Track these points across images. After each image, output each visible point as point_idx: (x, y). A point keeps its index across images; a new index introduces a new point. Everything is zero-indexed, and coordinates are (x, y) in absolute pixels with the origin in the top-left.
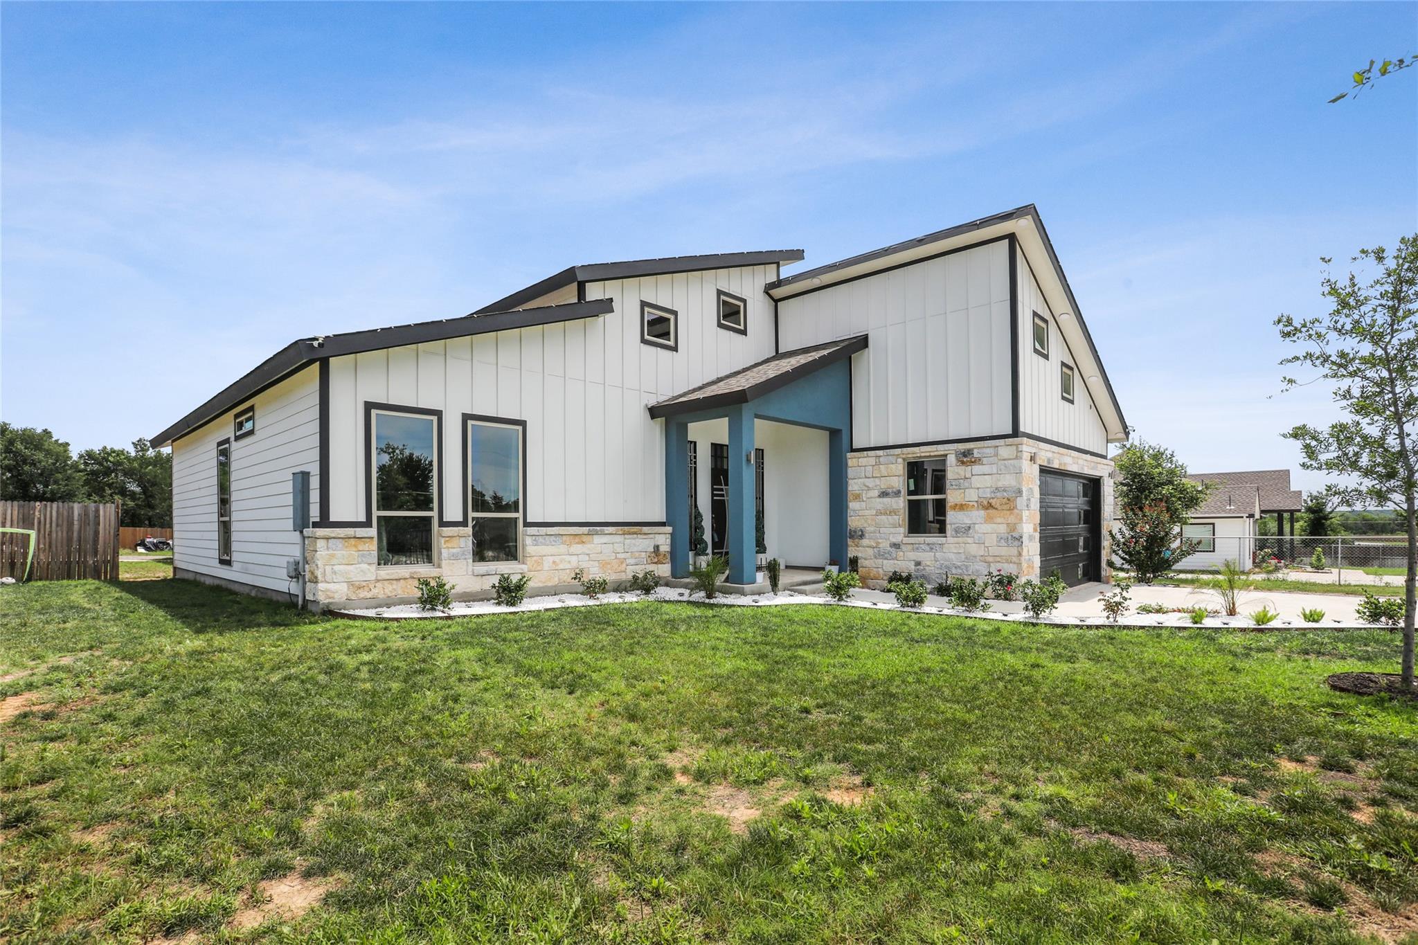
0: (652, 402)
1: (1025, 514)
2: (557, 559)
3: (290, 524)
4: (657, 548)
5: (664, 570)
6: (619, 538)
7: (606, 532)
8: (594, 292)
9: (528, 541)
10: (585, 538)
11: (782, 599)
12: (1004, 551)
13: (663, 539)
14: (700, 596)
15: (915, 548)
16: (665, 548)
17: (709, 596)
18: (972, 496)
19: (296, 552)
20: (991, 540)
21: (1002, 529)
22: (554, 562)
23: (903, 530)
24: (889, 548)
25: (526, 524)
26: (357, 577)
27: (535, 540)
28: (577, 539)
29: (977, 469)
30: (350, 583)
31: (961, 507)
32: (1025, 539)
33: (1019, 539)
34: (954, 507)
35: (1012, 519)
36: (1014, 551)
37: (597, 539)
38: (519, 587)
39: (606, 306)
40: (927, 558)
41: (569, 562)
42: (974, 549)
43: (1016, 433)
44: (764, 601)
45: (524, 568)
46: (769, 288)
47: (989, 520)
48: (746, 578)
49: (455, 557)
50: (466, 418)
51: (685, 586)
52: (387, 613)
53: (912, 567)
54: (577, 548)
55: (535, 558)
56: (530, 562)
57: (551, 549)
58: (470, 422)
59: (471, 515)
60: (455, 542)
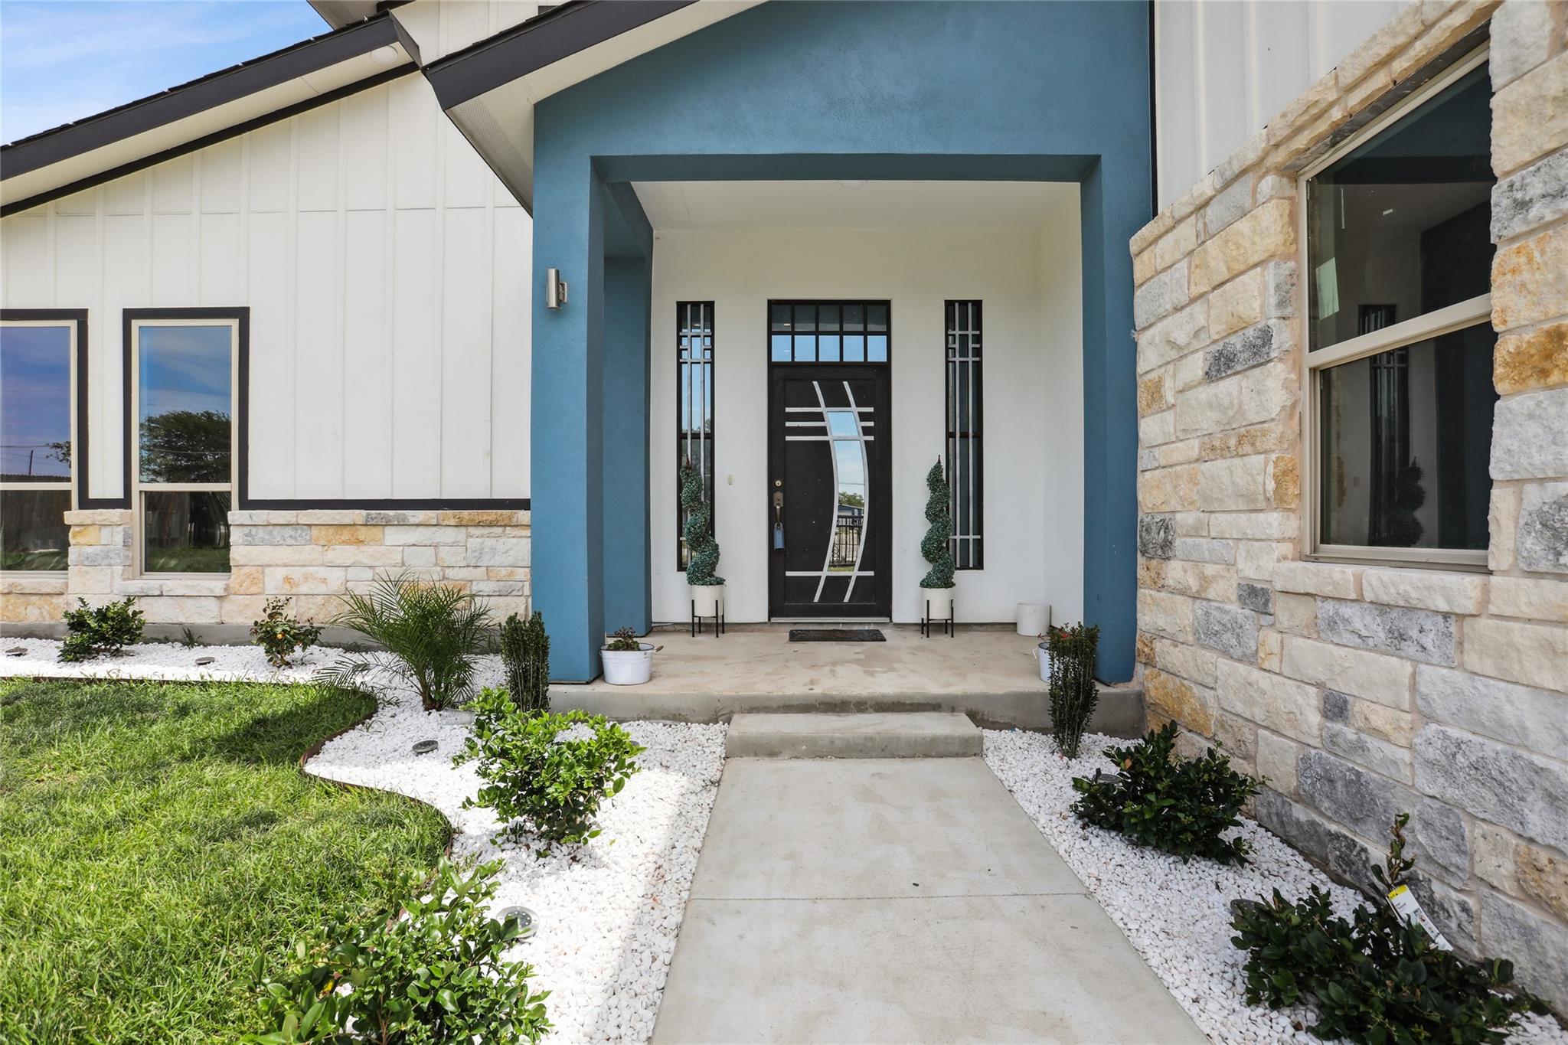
2: (296, 573)
6: (449, 535)
7: (412, 520)
10: (363, 532)
22: (287, 580)
24: (1234, 608)
25: (243, 505)
27: (249, 535)
28: (346, 534)
37: (394, 536)
41: (324, 581)
49: (92, 562)
50: (127, 315)
54: (344, 553)
55: (246, 570)
56: (235, 577)
57: (284, 554)
58: (136, 324)
59: (137, 487)
60: (92, 534)
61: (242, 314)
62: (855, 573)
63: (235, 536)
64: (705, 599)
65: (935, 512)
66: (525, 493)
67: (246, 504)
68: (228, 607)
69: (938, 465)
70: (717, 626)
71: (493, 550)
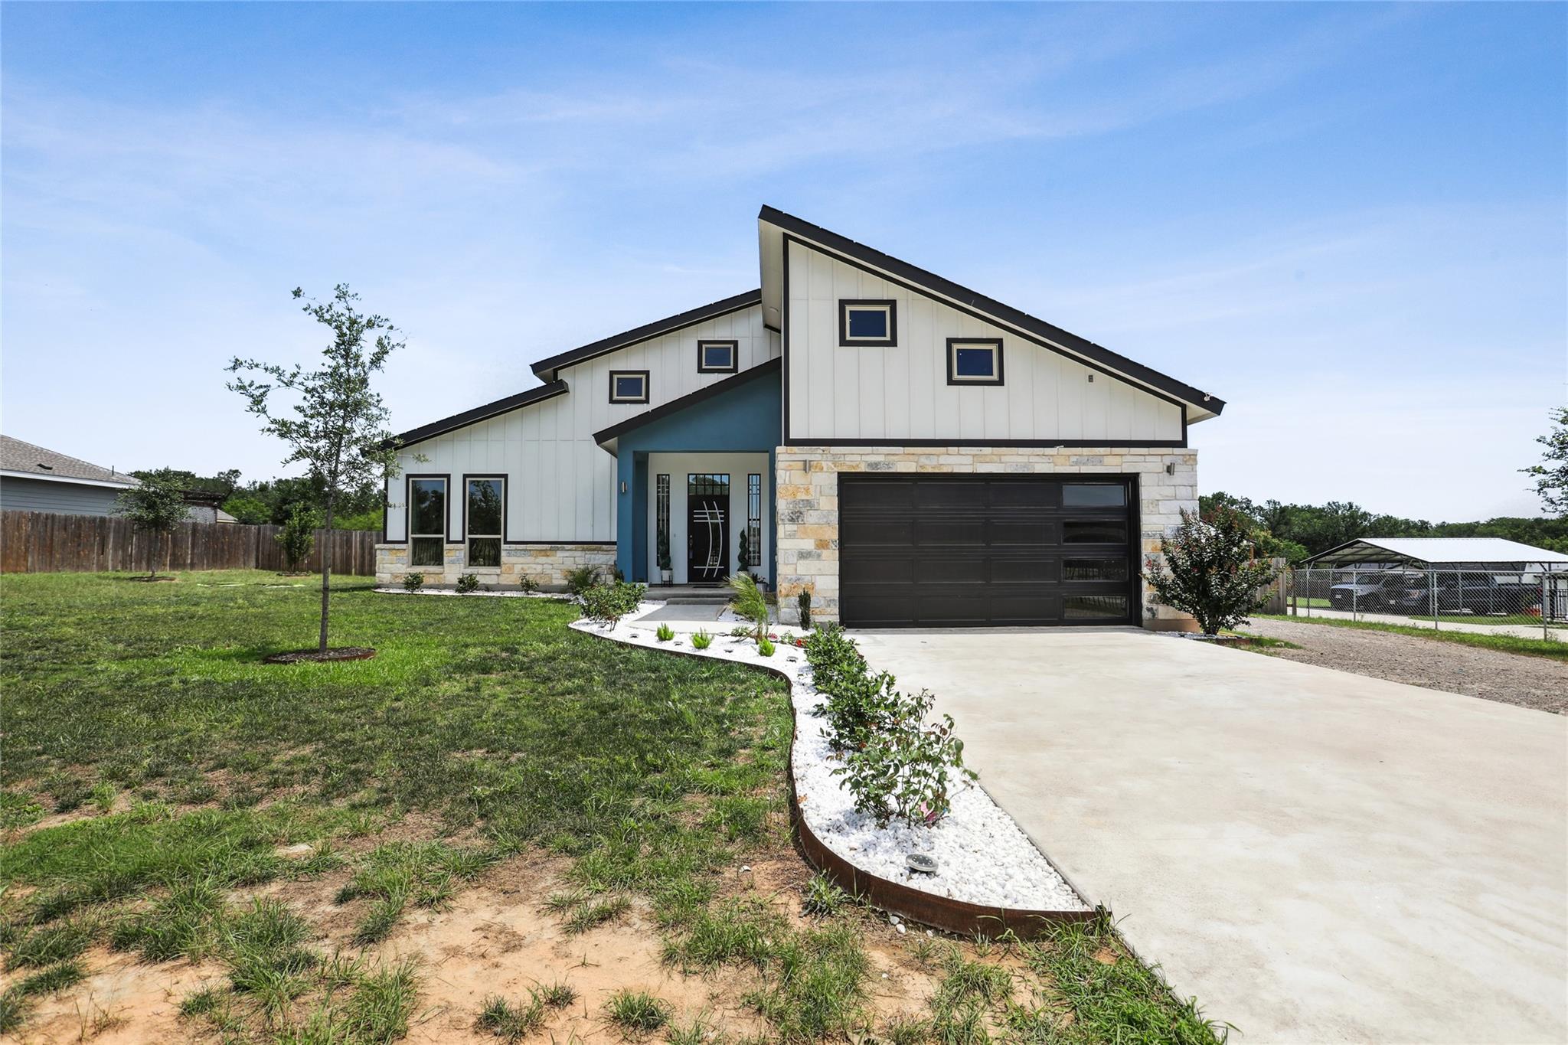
2: (525, 567)
6: (579, 553)
7: (566, 548)
9: (505, 553)
10: (549, 553)
22: (522, 569)
28: (543, 553)
37: (560, 554)
41: (536, 569)
45: (502, 572)
49: (453, 562)
50: (465, 476)
54: (542, 559)
56: (504, 568)
57: (521, 560)
58: (468, 480)
59: (467, 536)
60: (453, 553)
61: (505, 476)
62: (717, 567)
63: (503, 553)
64: (666, 574)
65: (742, 546)
66: (615, 539)
67: (506, 542)
68: (501, 578)
69: (743, 531)
70: (669, 584)
71: (594, 559)
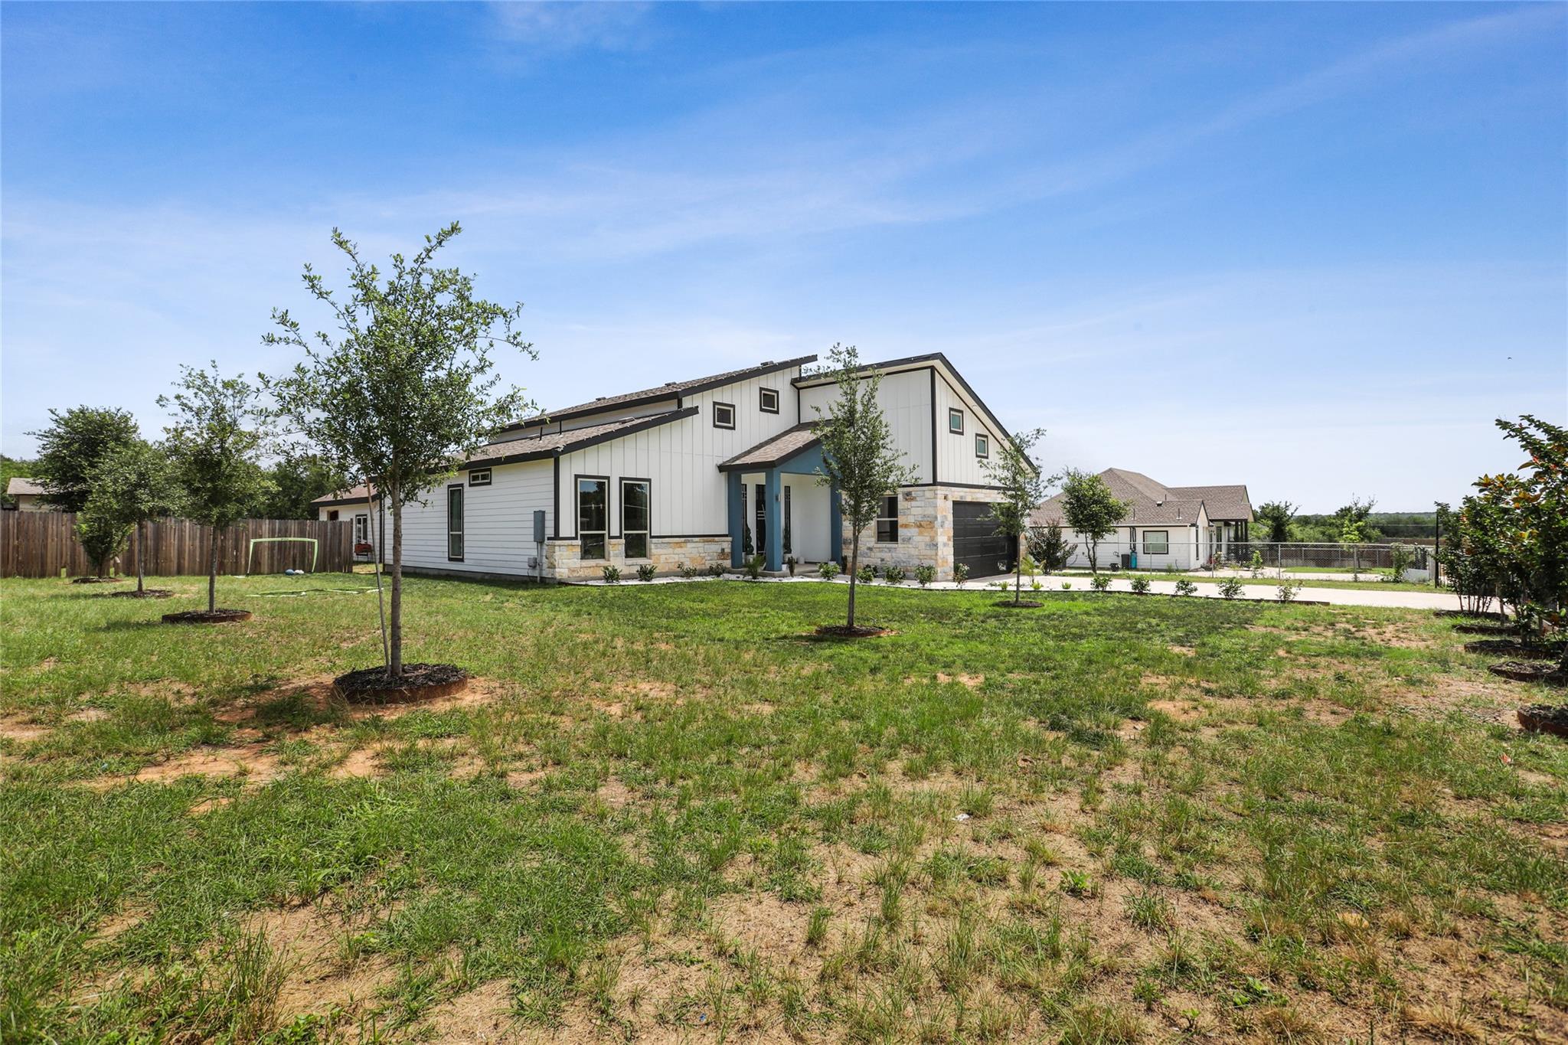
0: (720, 462)
1: (940, 531)
2: (669, 556)
3: (532, 538)
4: (723, 550)
5: (727, 563)
6: (701, 545)
7: (694, 541)
8: (687, 403)
9: (653, 546)
10: (682, 544)
11: (795, 580)
12: (929, 552)
13: (727, 546)
14: (749, 578)
15: (881, 550)
16: (728, 550)
17: (754, 578)
18: (911, 520)
19: (534, 553)
20: (922, 546)
21: (927, 539)
22: (667, 558)
23: (874, 539)
24: (866, 550)
25: (651, 537)
26: (572, 566)
27: (656, 546)
28: (678, 545)
29: (914, 503)
30: (569, 569)
31: (906, 526)
32: (940, 546)
33: (936, 545)
34: (902, 526)
35: (932, 534)
36: (934, 552)
37: (689, 545)
38: (651, 572)
39: (694, 411)
40: (887, 556)
41: (675, 558)
42: (914, 552)
43: (935, 483)
44: (785, 580)
45: (651, 561)
46: (794, 382)
47: (920, 534)
48: (775, 567)
49: (616, 556)
50: (621, 479)
51: (741, 573)
52: (590, 583)
53: (879, 561)
55: (657, 555)
56: (650, 557)
57: (665, 551)
58: (623, 482)
59: (623, 532)
60: (613, 547)
61: (649, 481)
63: (650, 546)
